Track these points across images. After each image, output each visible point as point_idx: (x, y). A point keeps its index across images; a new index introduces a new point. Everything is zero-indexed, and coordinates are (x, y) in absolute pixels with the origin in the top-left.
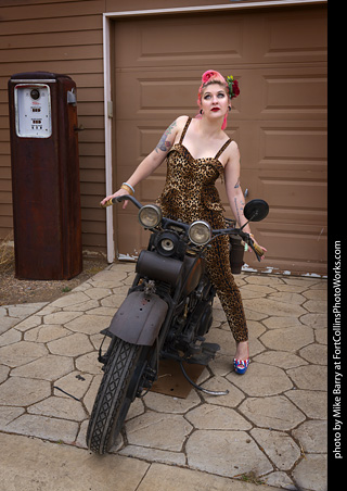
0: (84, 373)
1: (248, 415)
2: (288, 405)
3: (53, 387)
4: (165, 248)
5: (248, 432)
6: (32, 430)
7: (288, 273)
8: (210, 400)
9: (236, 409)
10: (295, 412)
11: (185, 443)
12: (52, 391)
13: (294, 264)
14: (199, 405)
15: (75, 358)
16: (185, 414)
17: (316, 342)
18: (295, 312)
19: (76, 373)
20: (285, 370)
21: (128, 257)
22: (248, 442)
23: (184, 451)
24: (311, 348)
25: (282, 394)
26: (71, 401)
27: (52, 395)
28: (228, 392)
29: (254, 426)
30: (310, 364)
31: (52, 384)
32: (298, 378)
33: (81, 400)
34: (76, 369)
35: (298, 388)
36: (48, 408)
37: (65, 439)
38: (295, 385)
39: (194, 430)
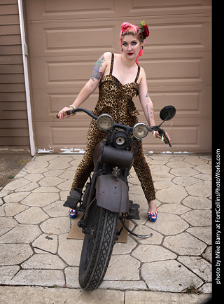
0: (50, 234)
1: (171, 248)
2: (192, 238)
3: (33, 248)
4: (119, 144)
5: (176, 259)
6: (32, 280)
7: (151, 152)
8: (143, 242)
9: (161, 245)
10: (198, 242)
11: (140, 273)
12: (34, 251)
13: (155, 146)
14: (137, 246)
15: (39, 225)
16: (130, 254)
17: (189, 195)
18: (168, 177)
19: (44, 235)
20: (179, 216)
21: (44, 151)
22: (180, 266)
23: (141, 279)
24: (188, 199)
25: (185, 231)
26: (50, 255)
27: (35, 253)
28: (152, 234)
29: (178, 255)
30: (193, 209)
31: (31, 246)
32: (190, 219)
33: (57, 254)
34: (43, 233)
35: (193, 227)
36: (36, 264)
37: (58, 283)
38: (190, 225)
39: (142, 263)
